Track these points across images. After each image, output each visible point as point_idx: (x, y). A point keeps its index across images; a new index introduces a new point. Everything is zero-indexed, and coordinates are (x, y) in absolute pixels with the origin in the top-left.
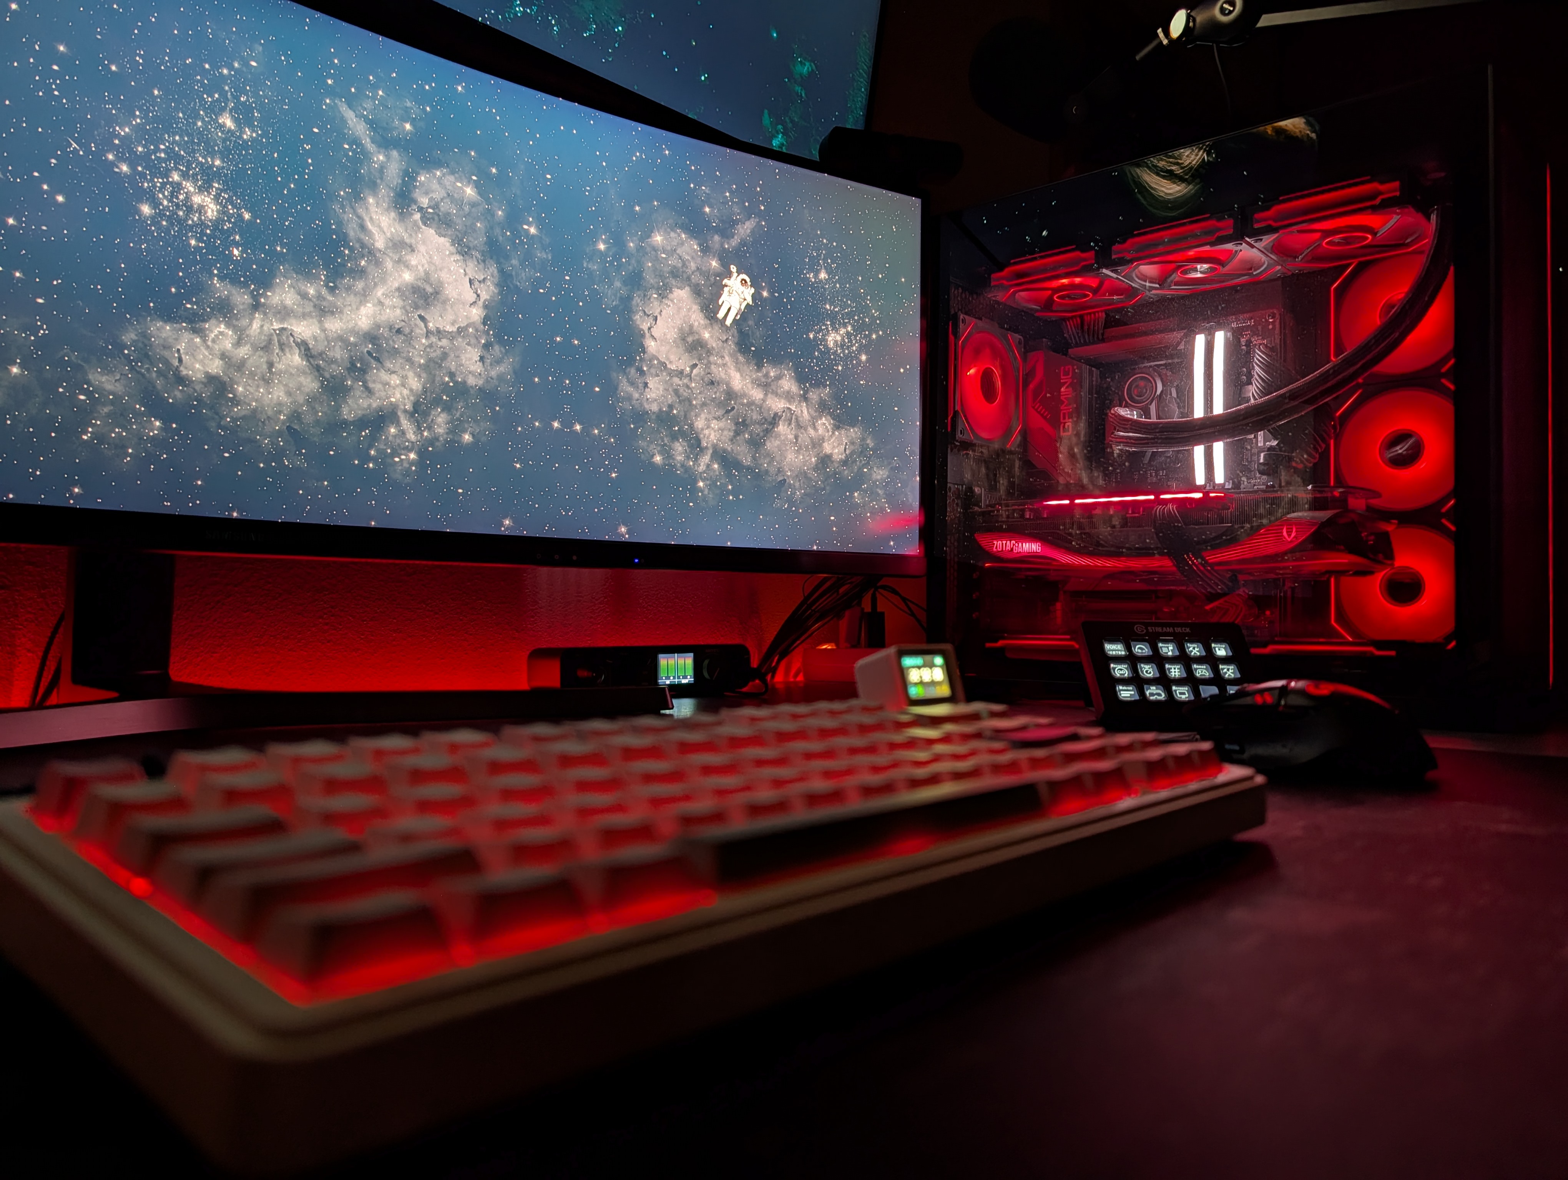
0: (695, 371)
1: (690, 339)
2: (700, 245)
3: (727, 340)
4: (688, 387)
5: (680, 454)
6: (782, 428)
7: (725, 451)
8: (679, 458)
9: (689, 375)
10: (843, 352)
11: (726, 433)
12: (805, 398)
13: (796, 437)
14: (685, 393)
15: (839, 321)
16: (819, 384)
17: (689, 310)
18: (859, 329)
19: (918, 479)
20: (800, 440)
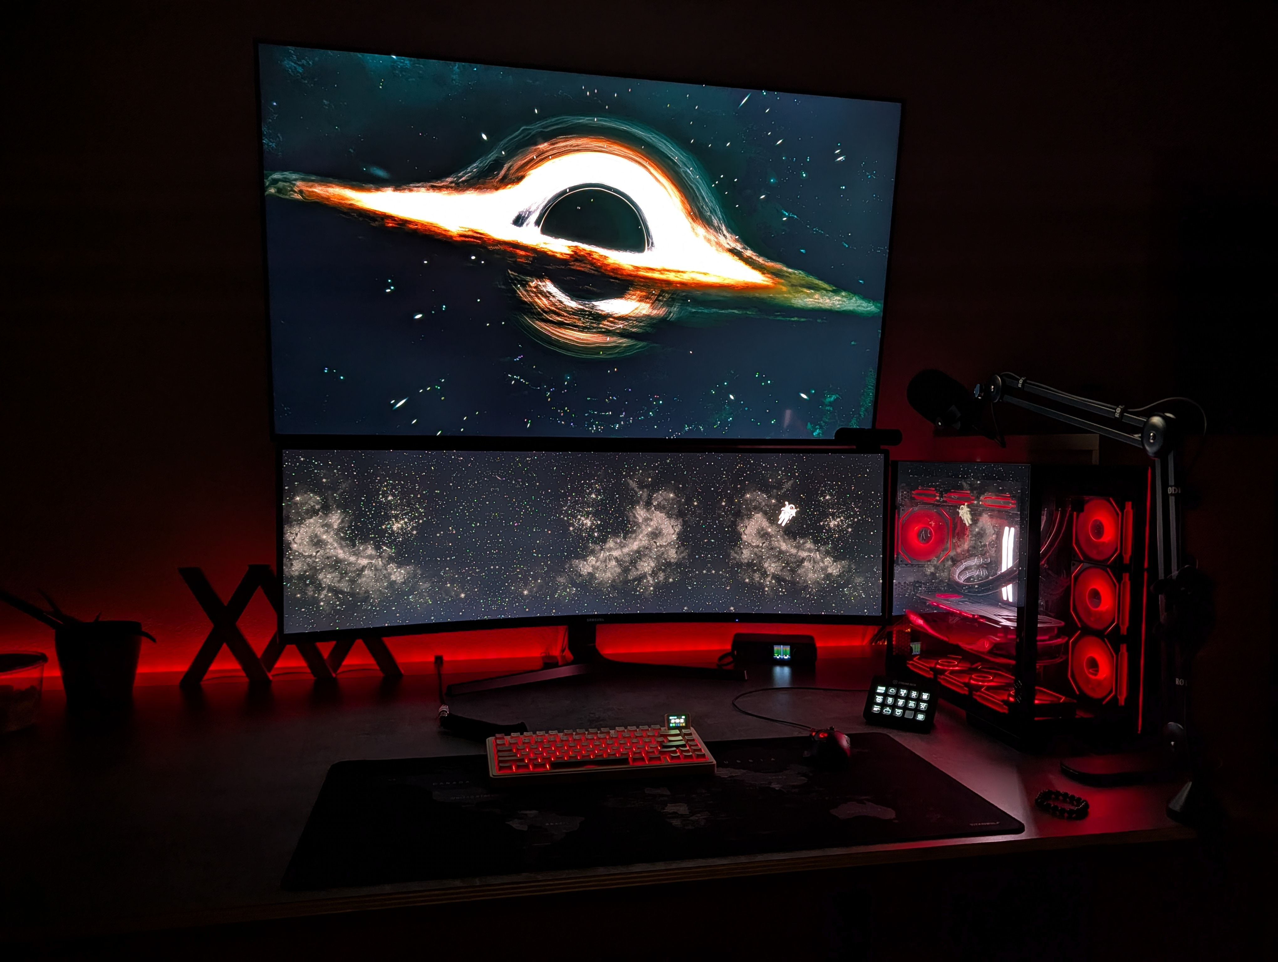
0: (764, 545)
1: (762, 533)
2: (766, 495)
3: (779, 531)
4: (761, 551)
5: (757, 578)
6: (806, 564)
7: (778, 575)
8: (756, 579)
9: (762, 547)
10: (839, 529)
11: (778, 568)
12: (818, 550)
13: (813, 567)
14: (760, 554)
15: (837, 515)
16: (826, 543)
17: (761, 521)
18: (847, 518)
19: (881, 581)
20: (815, 568)
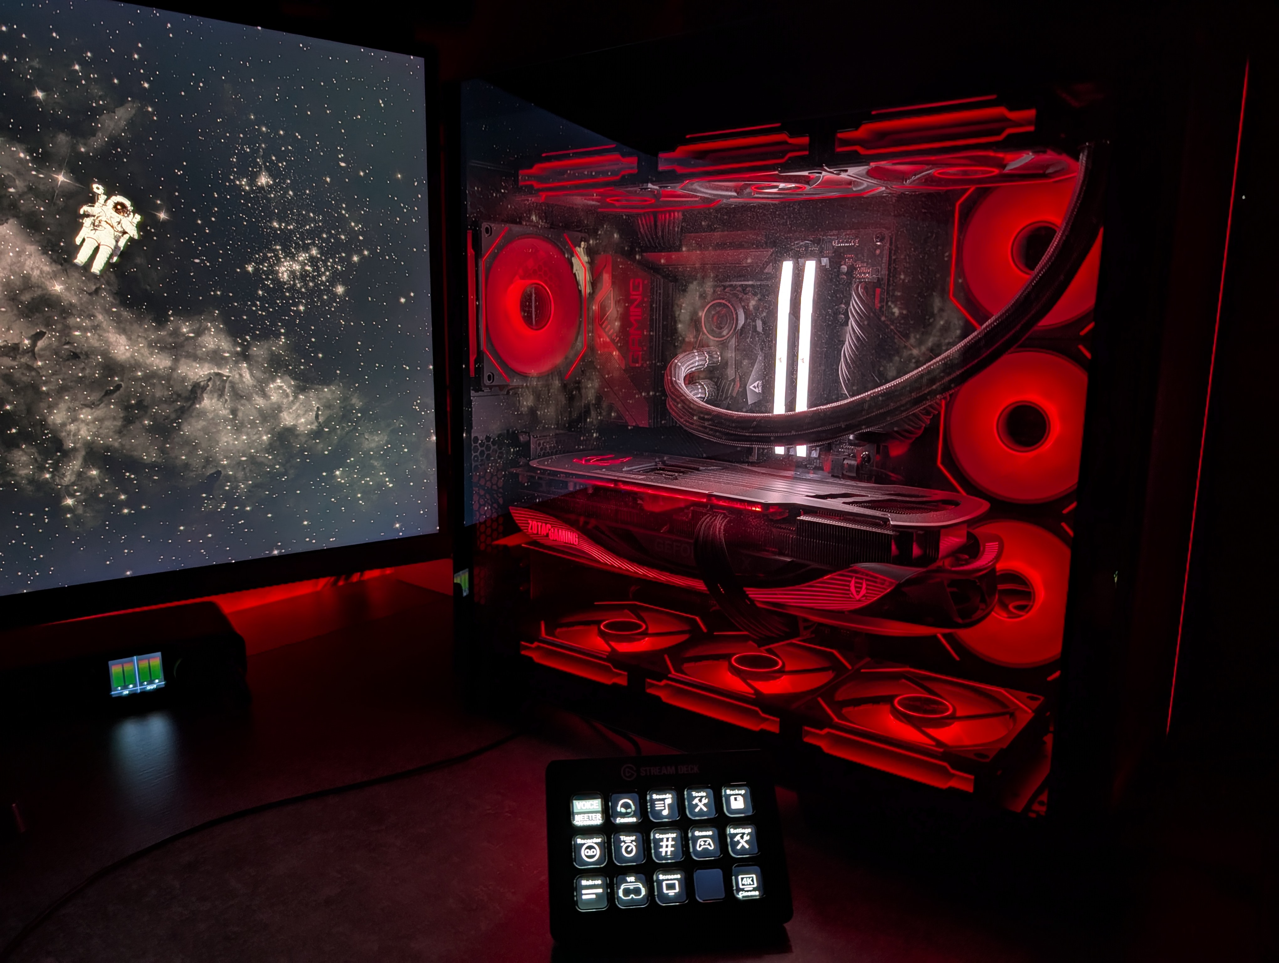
19: (434, 438)
